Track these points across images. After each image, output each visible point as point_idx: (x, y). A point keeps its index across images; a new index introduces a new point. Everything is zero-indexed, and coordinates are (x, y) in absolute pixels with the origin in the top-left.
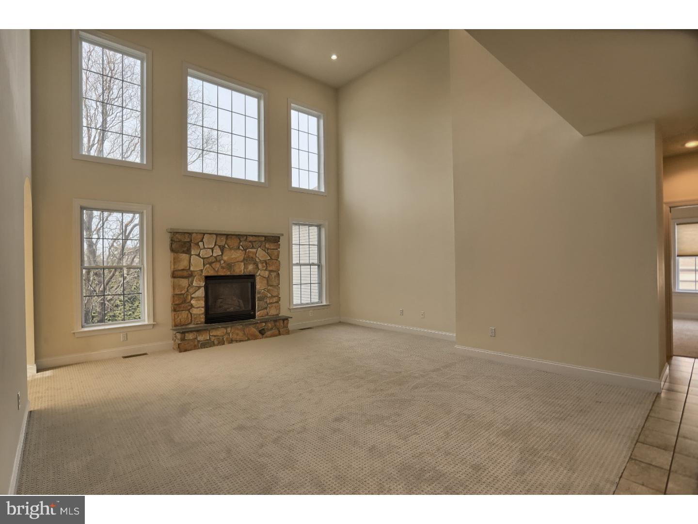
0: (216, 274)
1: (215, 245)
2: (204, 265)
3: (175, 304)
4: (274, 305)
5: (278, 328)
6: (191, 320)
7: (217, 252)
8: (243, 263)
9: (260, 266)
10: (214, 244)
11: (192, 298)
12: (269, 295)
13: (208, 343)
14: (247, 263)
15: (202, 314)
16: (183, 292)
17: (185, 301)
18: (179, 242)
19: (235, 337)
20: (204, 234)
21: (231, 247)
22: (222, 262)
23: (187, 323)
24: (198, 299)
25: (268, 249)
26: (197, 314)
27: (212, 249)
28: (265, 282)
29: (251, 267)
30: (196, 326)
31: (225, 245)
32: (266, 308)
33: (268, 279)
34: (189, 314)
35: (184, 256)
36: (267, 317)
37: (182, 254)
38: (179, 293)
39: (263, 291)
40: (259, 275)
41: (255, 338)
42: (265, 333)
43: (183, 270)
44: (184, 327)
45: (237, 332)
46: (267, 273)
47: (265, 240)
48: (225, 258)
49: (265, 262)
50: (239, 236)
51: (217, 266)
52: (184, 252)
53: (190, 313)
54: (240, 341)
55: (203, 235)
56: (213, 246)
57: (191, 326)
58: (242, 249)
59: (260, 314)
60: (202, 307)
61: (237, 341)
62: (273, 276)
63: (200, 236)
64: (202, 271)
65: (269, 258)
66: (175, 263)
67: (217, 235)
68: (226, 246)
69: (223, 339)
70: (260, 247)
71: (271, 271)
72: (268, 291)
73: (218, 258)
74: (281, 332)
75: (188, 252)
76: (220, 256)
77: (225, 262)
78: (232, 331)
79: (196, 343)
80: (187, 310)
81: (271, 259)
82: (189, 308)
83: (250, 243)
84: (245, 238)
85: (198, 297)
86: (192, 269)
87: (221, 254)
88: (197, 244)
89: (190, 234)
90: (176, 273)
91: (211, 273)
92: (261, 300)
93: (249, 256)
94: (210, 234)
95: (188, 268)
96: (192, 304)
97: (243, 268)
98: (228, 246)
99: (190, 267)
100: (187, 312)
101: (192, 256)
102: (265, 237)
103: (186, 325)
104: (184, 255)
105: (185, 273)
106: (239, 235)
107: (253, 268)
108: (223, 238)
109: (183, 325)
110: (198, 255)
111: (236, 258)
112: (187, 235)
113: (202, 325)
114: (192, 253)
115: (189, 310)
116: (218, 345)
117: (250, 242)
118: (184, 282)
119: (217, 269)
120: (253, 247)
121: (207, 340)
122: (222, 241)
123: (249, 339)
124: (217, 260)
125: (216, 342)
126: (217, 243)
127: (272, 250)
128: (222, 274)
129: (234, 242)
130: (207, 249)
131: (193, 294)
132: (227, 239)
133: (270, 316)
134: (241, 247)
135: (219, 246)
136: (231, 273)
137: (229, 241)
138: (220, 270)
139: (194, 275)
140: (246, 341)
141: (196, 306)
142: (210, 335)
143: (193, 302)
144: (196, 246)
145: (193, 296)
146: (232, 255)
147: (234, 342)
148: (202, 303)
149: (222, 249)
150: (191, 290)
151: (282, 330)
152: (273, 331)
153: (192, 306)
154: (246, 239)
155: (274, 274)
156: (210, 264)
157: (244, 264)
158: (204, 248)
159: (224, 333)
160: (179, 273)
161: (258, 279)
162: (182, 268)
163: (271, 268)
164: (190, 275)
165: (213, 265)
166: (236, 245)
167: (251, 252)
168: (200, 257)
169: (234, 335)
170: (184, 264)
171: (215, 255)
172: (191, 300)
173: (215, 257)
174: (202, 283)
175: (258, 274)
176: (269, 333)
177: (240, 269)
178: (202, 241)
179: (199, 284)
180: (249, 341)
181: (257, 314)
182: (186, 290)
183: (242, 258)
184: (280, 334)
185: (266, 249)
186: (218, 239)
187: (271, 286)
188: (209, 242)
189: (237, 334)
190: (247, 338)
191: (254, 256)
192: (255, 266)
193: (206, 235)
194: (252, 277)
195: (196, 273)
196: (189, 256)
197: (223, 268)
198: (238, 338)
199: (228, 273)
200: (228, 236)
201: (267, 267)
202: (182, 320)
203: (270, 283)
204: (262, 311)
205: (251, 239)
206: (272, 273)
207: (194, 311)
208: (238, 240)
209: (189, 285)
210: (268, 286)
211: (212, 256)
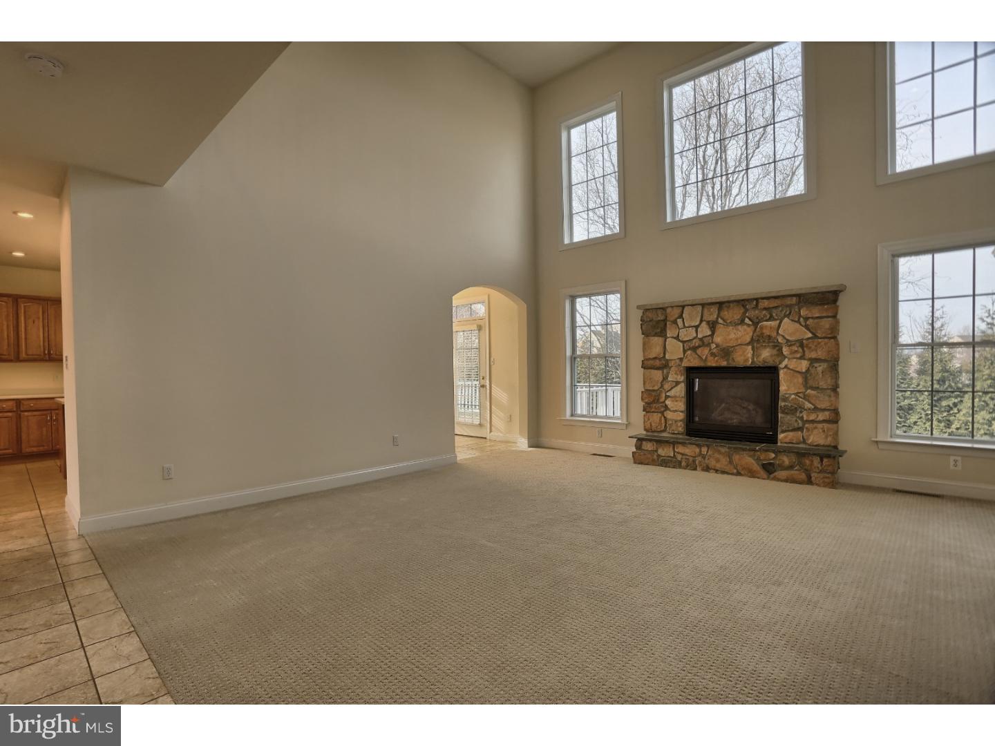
0: (702, 364)
1: (701, 321)
2: (685, 351)
3: (646, 403)
4: (820, 426)
5: (806, 470)
6: (665, 426)
7: (705, 331)
8: (750, 347)
9: (785, 351)
10: (699, 319)
11: (667, 397)
12: (808, 405)
13: (671, 461)
14: (758, 345)
15: (681, 421)
16: (656, 388)
17: (656, 400)
18: (650, 321)
19: (712, 463)
20: (683, 307)
21: (728, 321)
22: (713, 346)
23: (659, 430)
24: (674, 398)
25: (806, 319)
26: (672, 420)
27: (697, 327)
28: (800, 380)
29: (766, 355)
30: (672, 436)
31: (717, 318)
32: (800, 429)
33: (806, 375)
34: (663, 418)
35: (657, 341)
36: (801, 446)
37: (653, 338)
38: (651, 388)
39: (793, 396)
40: (786, 367)
41: (752, 474)
42: (775, 471)
43: (655, 358)
44: (656, 434)
45: (717, 455)
46: (804, 365)
47: (800, 302)
48: (718, 339)
49: (801, 343)
50: (742, 303)
51: (704, 352)
52: (656, 335)
53: (665, 417)
54: (723, 472)
55: (681, 308)
56: (697, 324)
57: (664, 434)
58: (750, 323)
59: (786, 437)
60: (682, 412)
61: (717, 471)
62: (820, 369)
63: (677, 311)
64: (681, 360)
65: (810, 335)
66: (644, 350)
67: (703, 305)
68: (720, 321)
69: (694, 461)
70: (788, 316)
71: (813, 361)
72: (806, 397)
73: (706, 340)
74: (813, 479)
75: (662, 333)
76: (710, 337)
77: (717, 346)
78: (710, 453)
79: (655, 457)
80: (660, 412)
81: (815, 336)
82: (663, 409)
83: (764, 312)
84: (755, 302)
85: (675, 397)
86: (667, 357)
87: (709, 333)
88: (675, 322)
89: (664, 309)
90: (646, 362)
91: (695, 363)
92: (787, 413)
93: (762, 334)
94: (692, 305)
95: (662, 355)
96: (666, 405)
97: (750, 355)
98: (724, 320)
99: (665, 354)
100: (660, 415)
101: (667, 340)
102: (798, 296)
103: (658, 432)
104: (656, 338)
105: (657, 363)
106: (743, 300)
107: (771, 356)
108: (714, 310)
109: (655, 431)
110: (677, 338)
111: (737, 339)
112: (659, 312)
113: (681, 436)
114: (668, 335)
115: (662, 413)
116: (685, 469)
117: (765, 309)
118: (657, 375)
119: (704, 357)
120: (771, 318)
121: (671, 457)
122: (712, 314)
123: (738, 474)
124: (704, 343)
125: (684, 464)
126: (704, 318)
127: (816, 321)
128: (714, 365)
129: (734, 314)
130: (690, 328)
131: (668, 391)
132: (720, 309)
133: (809, 445)
134: (747, 320)
135: (708, 323)
136: (728, 363)
137: (725, 313)
138: (710, 358)
139: (670, 365)
140: (732, 474)
141: (672, 409)
142: (674, 452)
143: (668, 402)
144: (674, 325)
145: (668, 394)
146: (728, 335)
147: (711, 471)
148: (681, 406)
149: (713, 326)
150: (667, 387)
151: (816, 475)
152: (792, 472)
153: (666, 408)
154: (757, 305)
155: (821, 367)
156: (694, 349)
157: (753, 349)
158: (685, 327)
159: (695, 453)
160: (651, 362)
161: (782, 374)
162: (654, 356)
163: (813, 355)
164: (664, 365)
165: (699, 351)
166: (737, 317)
167: (766, 326)
168: (679, 340)
169: (711, 459)
170: (656, 351)
171: (700, 336)
172: (666, 400)
173: (701, 339)
174: (679, 377)
175: (782, 365)
176: (783, 474)
177: (745, 357)
178: (681, 316)
179: (676, 379)
180: (739, 478)
181: (781, 436)
182: (659, 385)
183: (748, 339)
184: (809, 481)
185: (802, 319)
186: (706, 310)
187: (812, 388)
188: (692, 316)
189: (718, 460)
190: (735, 471)
191: (774, 334)
192: (775, 352)
193: (686, 308)
194: (771, 372)
195: (673, 362)
196: (663, 339)
197: (713, 355)
198: (718, 466)
199: (724, 364)
200: (721, 305)
201: (804, 351)
202: (653, 425)
203: (811, 383)
204: (791, 434)
205: (766, 303)
206: (816, 365)
207: (669, 415)
208: (742, 308)
209: (664, 379)
210: (807, 388)
211: (695, 338)
